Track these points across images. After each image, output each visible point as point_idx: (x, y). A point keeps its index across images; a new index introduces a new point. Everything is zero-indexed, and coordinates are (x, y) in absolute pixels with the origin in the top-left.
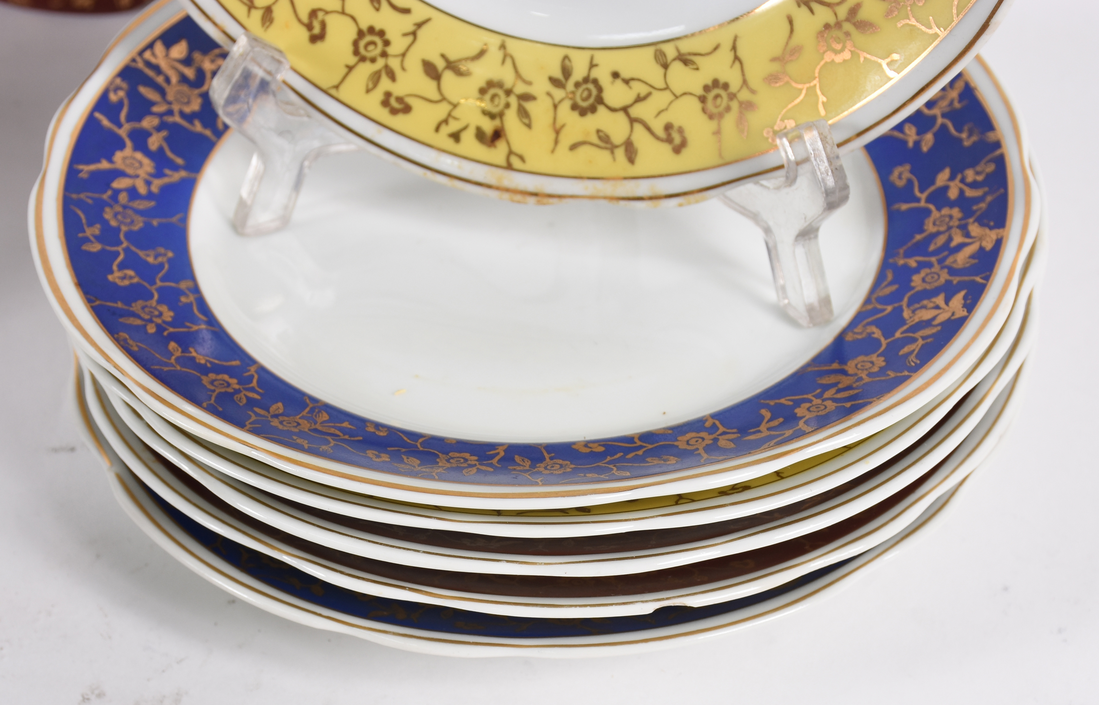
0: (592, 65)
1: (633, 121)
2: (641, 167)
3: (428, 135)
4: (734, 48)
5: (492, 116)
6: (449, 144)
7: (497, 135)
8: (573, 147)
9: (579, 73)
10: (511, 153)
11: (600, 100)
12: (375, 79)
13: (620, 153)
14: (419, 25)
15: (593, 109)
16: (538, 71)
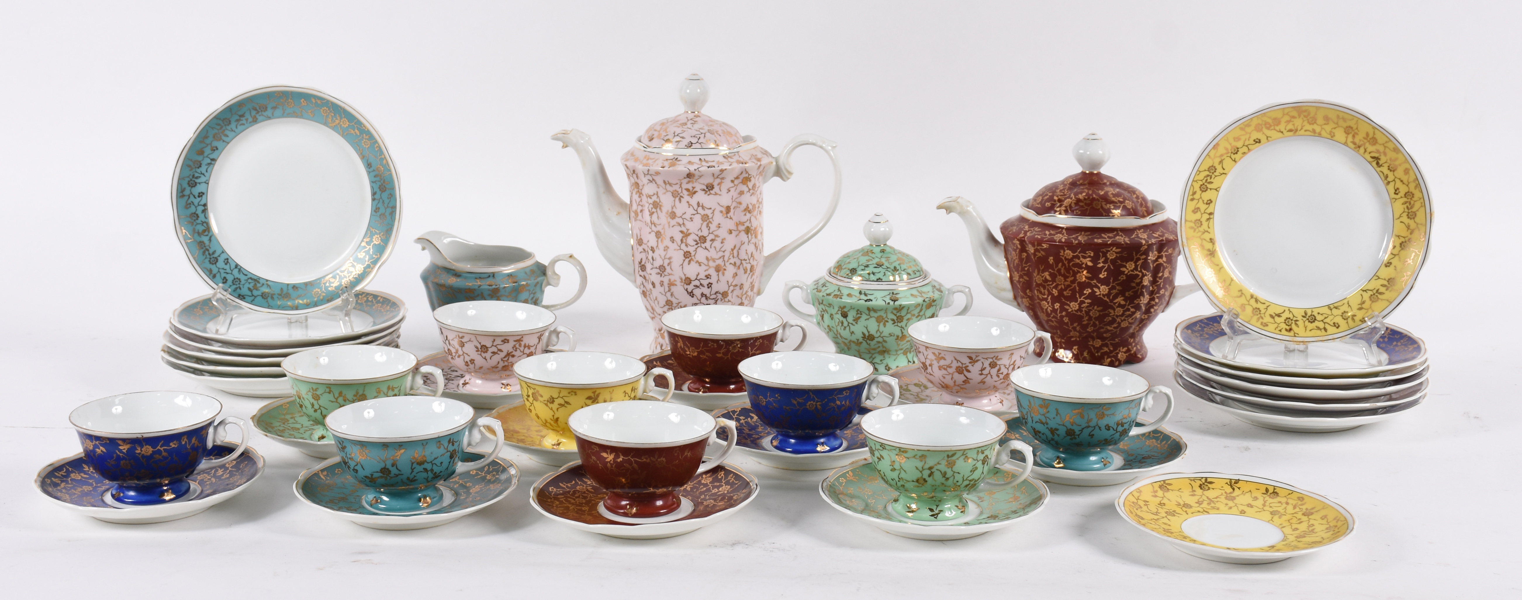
0: (1312, 312)
1: (1325, 323)
2: (1329, 333)
3: (1273, 330)
4: (1348, 303)
5: (1289, 326)
6: (1279, 332)
7: (1291, 329)
8: (1310, 330)
9: (1309, 313)
10: (1295, 333)
11: (1315, 319)
12: (1258, 319)
13: (1323, 330)
14: (1268, 306)
15: (1314, 322)
16: (1299, 315)
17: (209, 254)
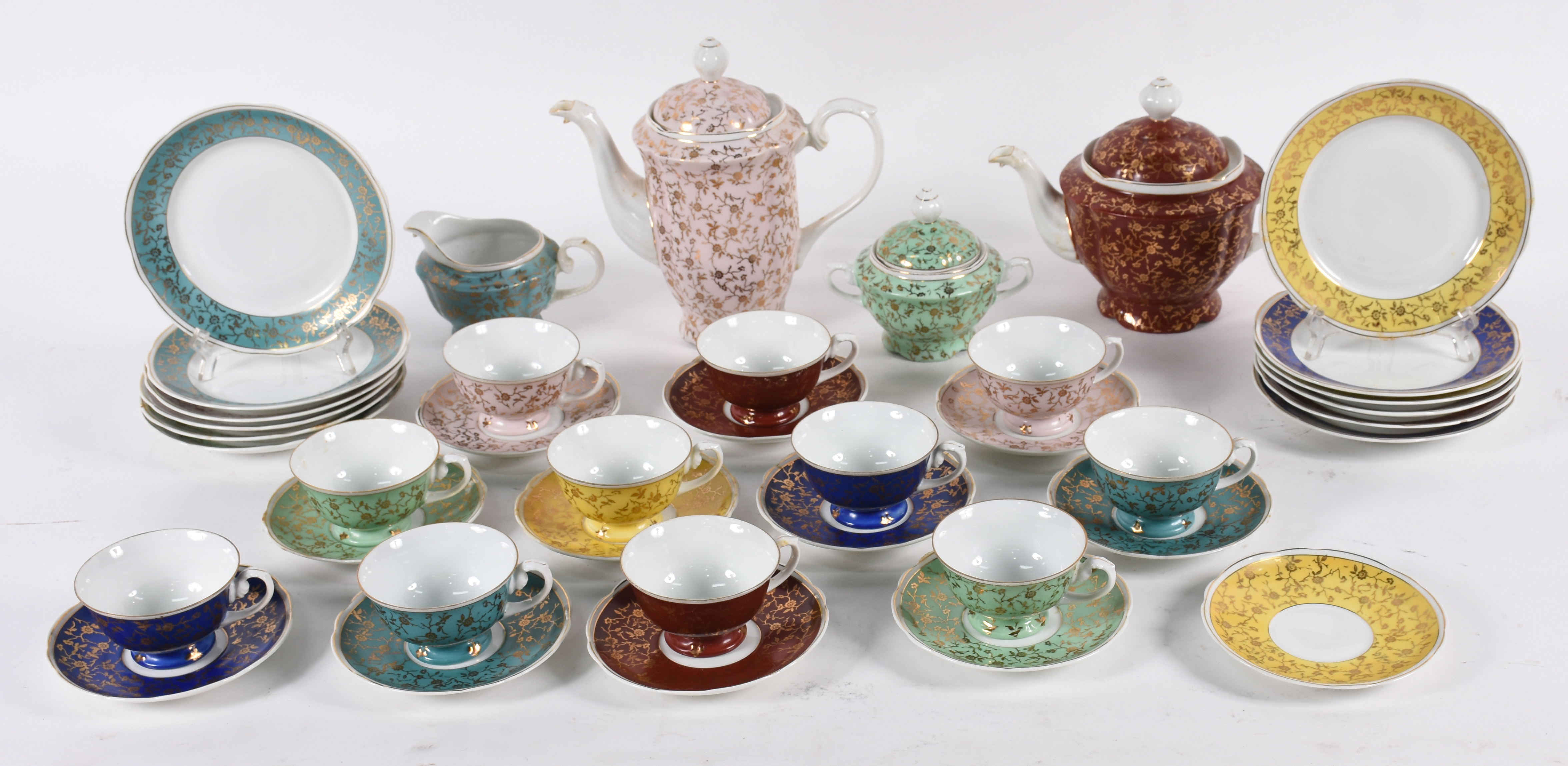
0: (1401, 303)
1: (1414, 315)
2: (1419, 326)
3: (1359, 326)
4: (1439, 293)
5: (1376, 319)
6: (1366, 328)
7: (1378, 324)
8: (1399, 324)
9: (1398, 305)
10: (1382, 328)
11: (1404, 312)
12: (1344, 314)
13: (1412, 324)
14: (1354, 299)
15: (1403, 314)
16: (1387, 306)
17: (179, 292)
